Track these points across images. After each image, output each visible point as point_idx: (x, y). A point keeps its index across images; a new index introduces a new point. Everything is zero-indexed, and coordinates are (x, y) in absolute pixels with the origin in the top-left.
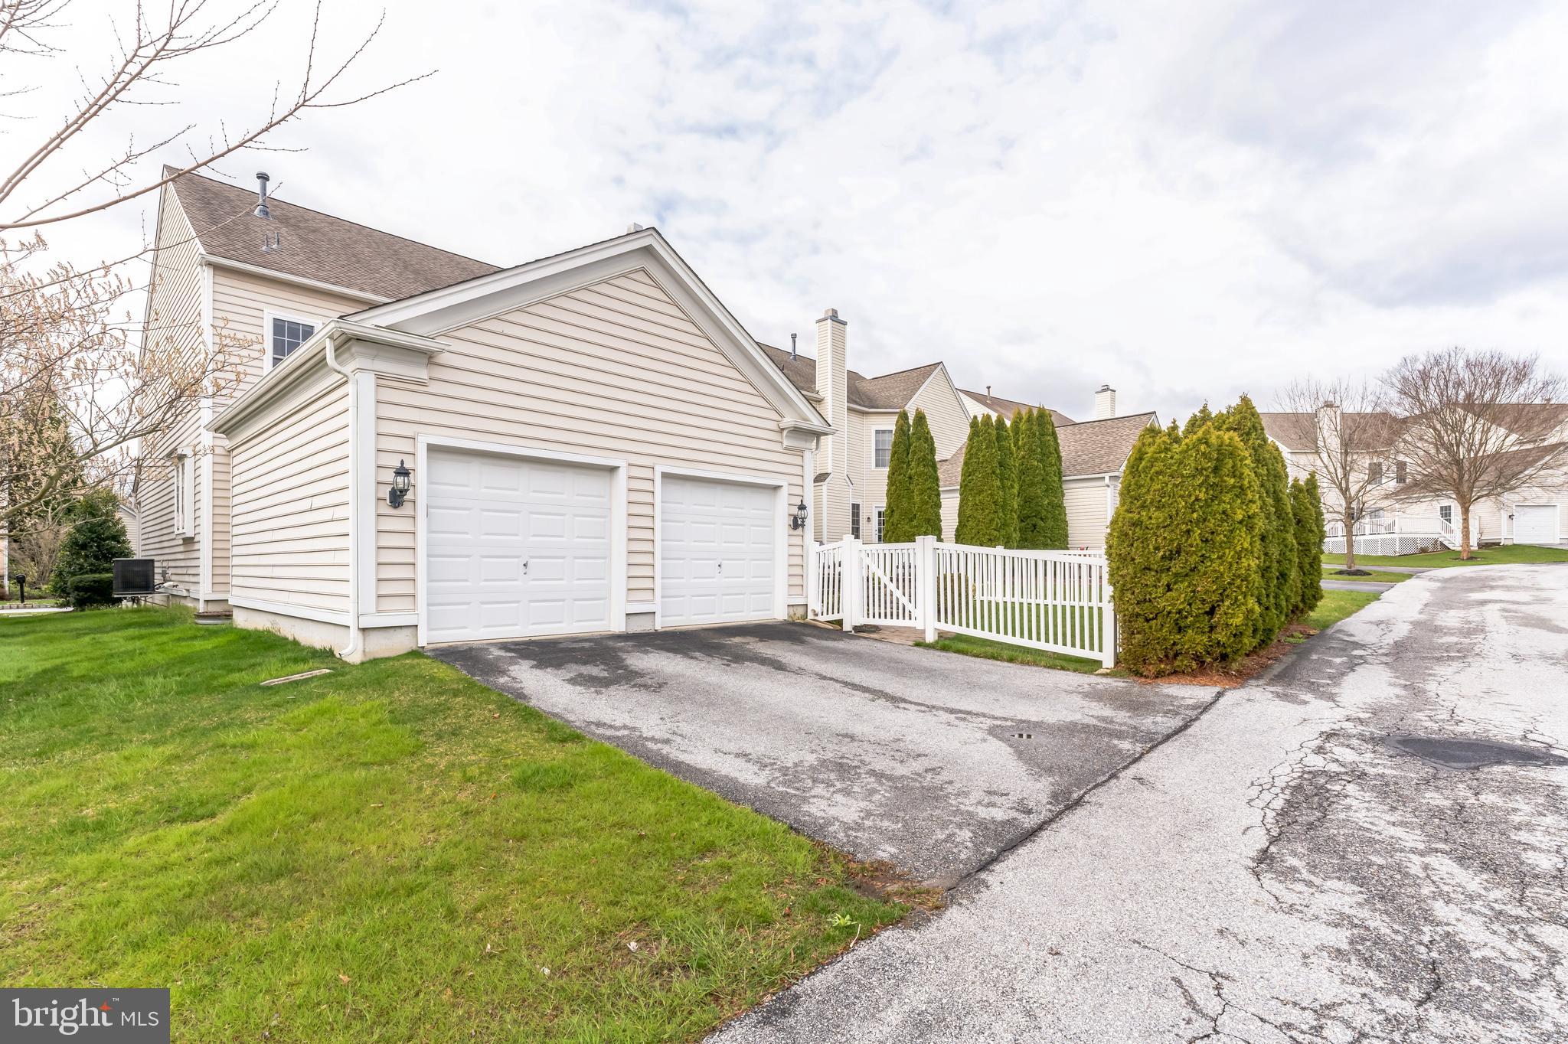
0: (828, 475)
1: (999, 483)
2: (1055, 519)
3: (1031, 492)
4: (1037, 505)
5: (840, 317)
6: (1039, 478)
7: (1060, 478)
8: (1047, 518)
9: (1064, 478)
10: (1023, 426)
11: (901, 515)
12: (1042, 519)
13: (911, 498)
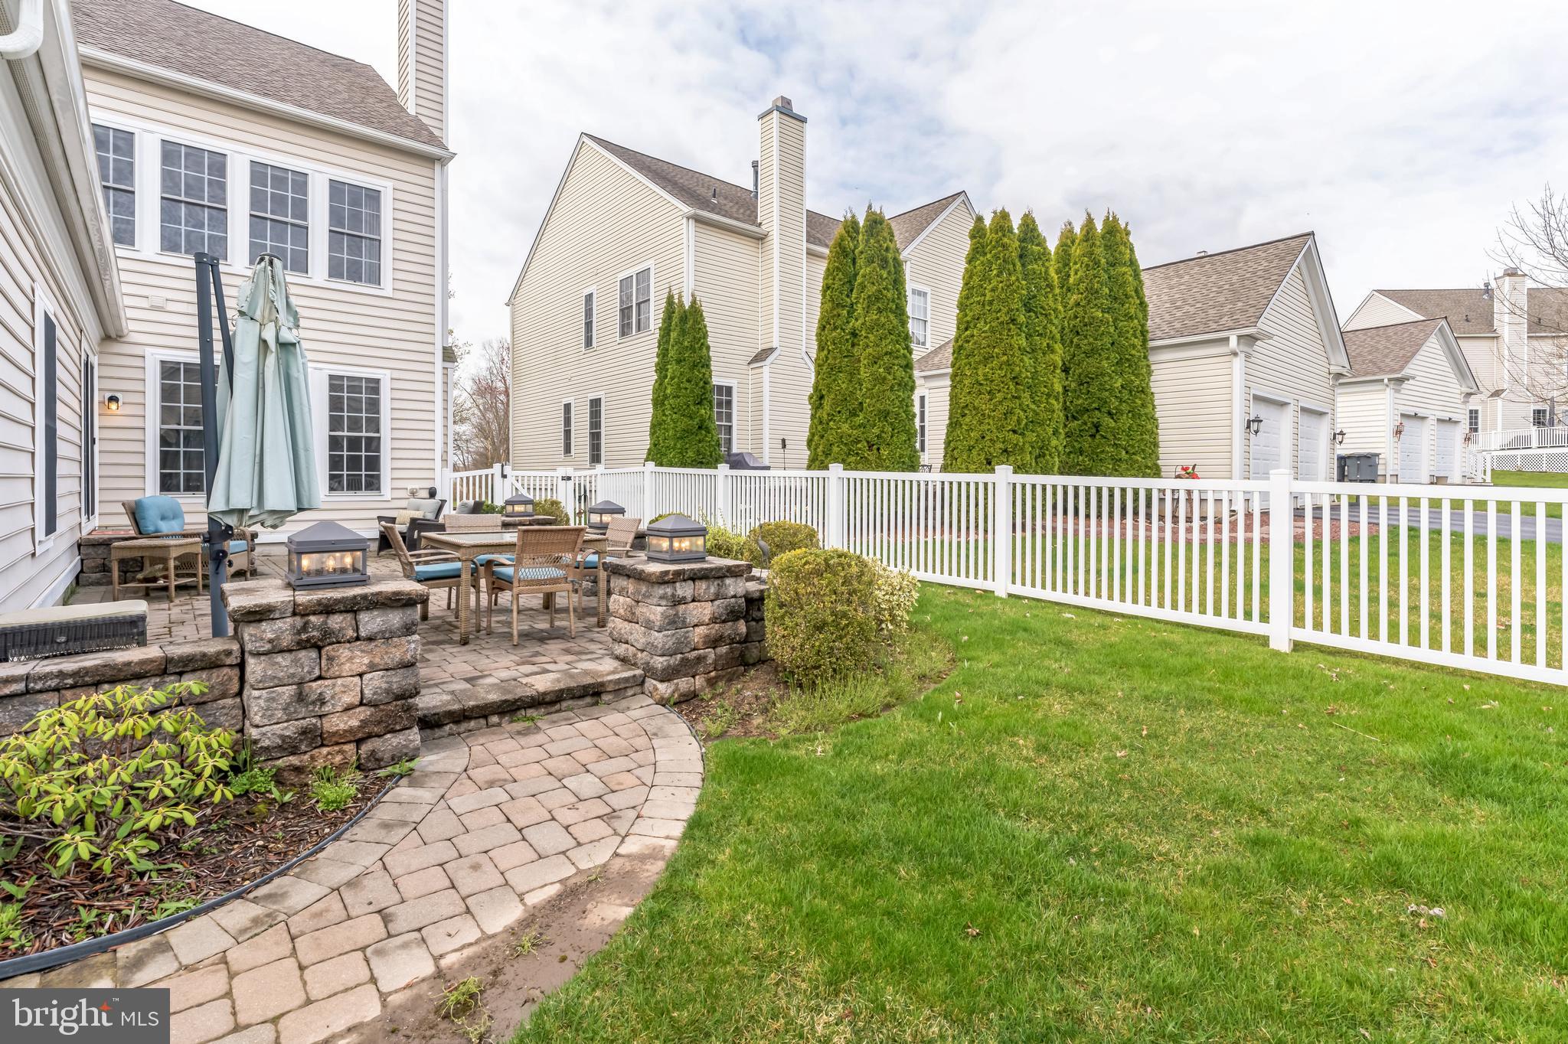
0: (772, 350)
1: (1023, 342)
2: (1135, 414)
3: (1091, 365)
4: (1102, 389)
5: (796, 110)
6: (1107, 340)
7: (1145, 341)
8: (1120, 412)
9: (1151, 344)
10: (1076, 251)
11: (835, 404)
12: (1110, 413)
13: (853, 374)
